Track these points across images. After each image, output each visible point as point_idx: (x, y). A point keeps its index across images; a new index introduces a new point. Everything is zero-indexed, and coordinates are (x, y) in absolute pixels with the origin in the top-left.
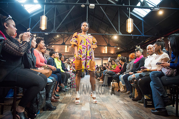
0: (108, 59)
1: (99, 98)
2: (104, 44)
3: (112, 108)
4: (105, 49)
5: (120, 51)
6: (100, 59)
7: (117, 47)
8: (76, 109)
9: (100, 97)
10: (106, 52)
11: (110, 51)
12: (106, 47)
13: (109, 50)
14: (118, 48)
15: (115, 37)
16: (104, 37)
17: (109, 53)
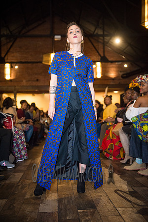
3: (106, 202)
4: (96, 67)
5: (129, 71)
7: (124, 62)
8: (28, 210)
10: (99, 76)
11: (108, 72)
12: (99, 64)
14: (126, 66)
15: (117, 41)
16: (92, 39)
17: (107, 77)
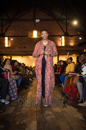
1: (50, 113)
2: (60, 33)
4: (61, 39)
5: (82, 42)
9: (52, 112)
10: (63, 45)
11: (69, 42)
13: (67, 42)
14: (80, 38)
15: (75, 23)
16: (59, 22)
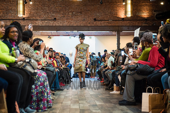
0: (133, 34)
6: (114, 33)
10: (129, 15)
13: (135, 10)
17: (138, 17)
